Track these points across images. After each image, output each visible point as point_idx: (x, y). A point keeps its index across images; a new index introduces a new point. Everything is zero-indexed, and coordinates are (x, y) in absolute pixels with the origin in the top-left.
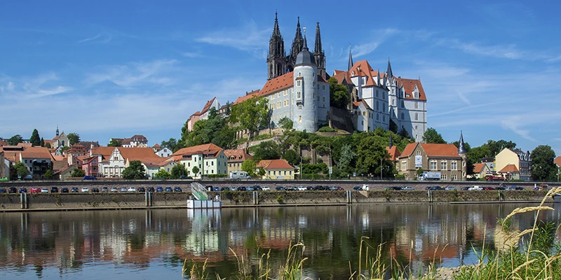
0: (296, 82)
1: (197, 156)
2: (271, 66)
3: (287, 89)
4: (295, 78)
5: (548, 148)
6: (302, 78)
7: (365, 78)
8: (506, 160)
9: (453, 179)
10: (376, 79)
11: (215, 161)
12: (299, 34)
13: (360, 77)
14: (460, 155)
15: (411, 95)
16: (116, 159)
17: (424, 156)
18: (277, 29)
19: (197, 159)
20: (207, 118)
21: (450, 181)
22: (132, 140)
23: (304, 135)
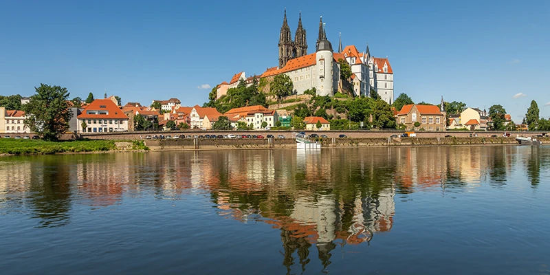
0: (318, 63)
1: (259, 115)
2: (282, 49)
3: (308, 67)
4: (317, 60)
5: (499, 107)
6: (324, 60)
7: (354, 58)
8: (468, 116)
9: (438, 129)
10: (362, 59)
11: (272, 117)
12: (300, 26)
13: (351, 57)
14: (442, 113)
15: (382, 70)
16: (194, 115)
17: (417, 114)
18: (285, 22)
19: (260, 116)
20: (236, 86)
21: (435, 130)
22: (169, 101)
23: (327, 99)
